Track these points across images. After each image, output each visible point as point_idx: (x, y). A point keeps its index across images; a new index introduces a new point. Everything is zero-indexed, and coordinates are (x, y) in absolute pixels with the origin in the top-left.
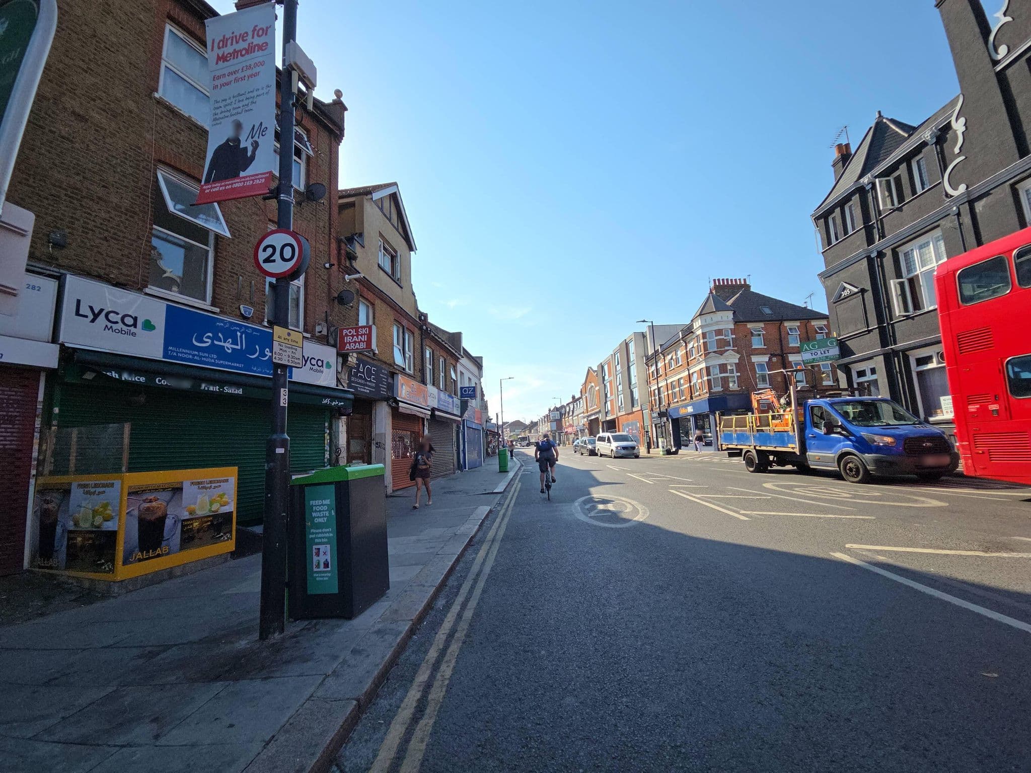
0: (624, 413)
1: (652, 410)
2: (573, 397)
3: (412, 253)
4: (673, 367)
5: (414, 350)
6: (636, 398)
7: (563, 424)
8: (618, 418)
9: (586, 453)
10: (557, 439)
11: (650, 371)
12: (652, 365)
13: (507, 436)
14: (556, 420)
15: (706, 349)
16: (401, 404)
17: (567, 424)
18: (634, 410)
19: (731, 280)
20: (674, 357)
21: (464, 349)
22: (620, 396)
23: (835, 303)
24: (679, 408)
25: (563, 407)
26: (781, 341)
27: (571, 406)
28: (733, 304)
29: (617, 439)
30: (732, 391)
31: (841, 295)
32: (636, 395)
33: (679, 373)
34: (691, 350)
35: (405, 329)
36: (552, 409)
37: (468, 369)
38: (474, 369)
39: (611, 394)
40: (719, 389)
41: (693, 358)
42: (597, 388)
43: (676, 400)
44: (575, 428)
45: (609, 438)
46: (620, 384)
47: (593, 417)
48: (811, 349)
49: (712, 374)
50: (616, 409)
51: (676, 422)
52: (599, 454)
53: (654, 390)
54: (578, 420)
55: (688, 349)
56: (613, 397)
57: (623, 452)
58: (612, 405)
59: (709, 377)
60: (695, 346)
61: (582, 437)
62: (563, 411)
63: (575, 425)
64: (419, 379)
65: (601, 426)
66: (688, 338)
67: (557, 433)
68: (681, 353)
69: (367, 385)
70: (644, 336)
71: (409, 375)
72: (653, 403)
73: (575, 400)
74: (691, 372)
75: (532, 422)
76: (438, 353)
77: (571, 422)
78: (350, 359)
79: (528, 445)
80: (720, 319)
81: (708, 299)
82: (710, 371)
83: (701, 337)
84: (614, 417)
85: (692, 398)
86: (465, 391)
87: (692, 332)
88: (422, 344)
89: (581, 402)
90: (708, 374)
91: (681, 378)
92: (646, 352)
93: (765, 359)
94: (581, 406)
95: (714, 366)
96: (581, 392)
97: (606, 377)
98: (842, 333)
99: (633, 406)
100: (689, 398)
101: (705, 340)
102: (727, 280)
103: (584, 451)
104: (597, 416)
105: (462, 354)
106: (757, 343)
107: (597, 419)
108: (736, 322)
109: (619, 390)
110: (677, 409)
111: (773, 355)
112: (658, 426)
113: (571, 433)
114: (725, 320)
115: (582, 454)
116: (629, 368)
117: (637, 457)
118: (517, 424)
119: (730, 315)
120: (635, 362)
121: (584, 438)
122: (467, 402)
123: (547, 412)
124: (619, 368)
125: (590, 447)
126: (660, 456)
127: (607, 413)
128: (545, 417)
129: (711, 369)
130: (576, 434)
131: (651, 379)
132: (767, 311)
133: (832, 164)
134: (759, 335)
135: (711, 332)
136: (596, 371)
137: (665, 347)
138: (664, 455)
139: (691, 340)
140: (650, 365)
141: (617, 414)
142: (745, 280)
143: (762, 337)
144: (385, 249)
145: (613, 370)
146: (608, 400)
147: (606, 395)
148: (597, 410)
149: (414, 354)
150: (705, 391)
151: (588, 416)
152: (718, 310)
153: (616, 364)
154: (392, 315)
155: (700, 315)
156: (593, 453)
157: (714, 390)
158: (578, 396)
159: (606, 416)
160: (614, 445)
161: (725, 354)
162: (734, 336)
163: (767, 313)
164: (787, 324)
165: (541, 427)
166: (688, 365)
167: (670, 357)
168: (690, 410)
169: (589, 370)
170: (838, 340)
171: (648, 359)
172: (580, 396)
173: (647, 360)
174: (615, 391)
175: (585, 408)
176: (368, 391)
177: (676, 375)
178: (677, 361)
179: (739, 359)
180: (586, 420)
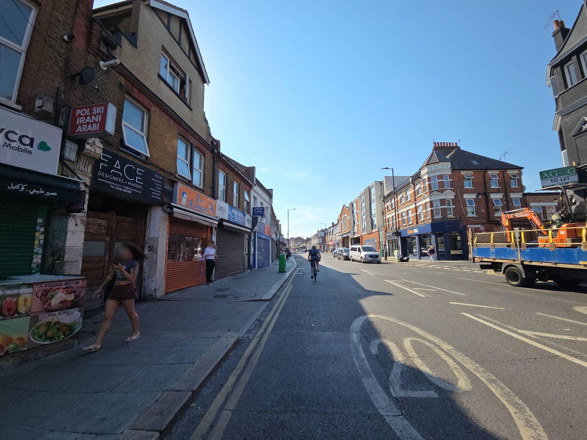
0: (366, 233)
1: (386, 231)
2: (333, 224)
3: (206, 85)
4: (403, 202)
5: (204, 168)
6: (375, 224)
7: (326, 240)
8: (362, 236)
9: (342, 258)
10: (322, 248)
11: (386, 206)
12: (387, 202)
13: (292, 245)
14: (322, 237)
15: (430, 188)
16: (175, 210)
17: (329, 239)
18: (373, 231)
19: (447, 143)
20: (404, 196)
21: (256, 179)
22: (363, 222)
23: (574, 136)
24: (407, 230)
25: (326, 229)
26: (485, 183)
27: (332, 229)
28: (450, 158)
29: (365, 249)
30: (449, 218)
31: (582, 128)
32: (375, 223)
33: (408, 206)
34: (418, 190)
35: (193, 147)
36: (319, 231)
37: (259, 195)
38: (267, 198)
39: (358, 221)
40: (440, 216)
41: (420, 195)
42: (349, 218)
43: (405, 225)
44: (333, 242)
45: (359, 249)
46: (364, 215)
47: (345, 236)
48: (551, 177)
49: (434, 206)
50: (361, 230)
51: (404, 240)
52: (352, 259)
53: (388, 218)
54: (336, 237)
55: (416, 190)
56: (359, 223)
57: (370, 259)
58: (358, 228)
59: (432, 209)
60: (421, 187)
61: (338, 248)
62: (326, 232)
63: (333, 240)
64: (209, 193)
65: (350, 241)
66: (416, 182)
67: (322, 245)
68: (410, 192)
69: (127, 185)
70: (381, 183)
71: (197, 188)
72: (387, 227)
73: (334, 225)
74: (417, 205)
75: (307, 238)
76: (232, 177)
77: (331, 238)
78: (88, 147)
79: (306, 251)
80: (441, 168)
81: (432, 154)
82: (433, 204)
83: (427, 180)
84: (359, 235)
85: (417, 223)
86: (256, 210)
87: (420, 177)
88: (213, 166)
89: (338, 226)
90: (431, 206)
91: (409, 210)
92: (383, 194)
93: (474, 196)
94: (338, 229)
95: (436, 201)
96: (338, 220)
97: (355, 211)
98: (582, 162)
99: (372, 229)
100: (415, 223)
101: (430, 182)
102: (444, 143)
103: (341, 257)
104: (348, 235)
105: (255, 183)
106: (467, 185)
107: (348, 236)
108: (453, 170)
109: (363, 219)
110: (406, 231)
111: (479, 194)
112: (390, 241)
113: (331, 245)
114: (445, 168)
115: (339, 259)
116: (370, 204)
117: (379, 262)
118: (299, 239)
119: (449, 164)
120: (375, 200)
121: (339, 249)
122: (257, 218)
123: (317, 233)
124: (363, 204)
125: (345, 254)
126: (395, 262)
127: (354, 233)
128: (315, 235)
129: (434, 202)
130: (334, 246)
131: (387, 211)
132: (475, 163)
133: (552, 34)
134: (469, 179)
135: (434, 177)
136: (348, 207)
137: (397, 189)
138: (398, 262)
139: (419, 183)
140: (386, 201)
141: (361, 234)
142: (456, 143)
143: (471, 181)
144: (171, 67)
145: (359, 205)
146: (355, 225)
147: (354, 222)
148: (348, 231)
149: (204, 171)
150: (429, 218)
151: (342, 235)
152: (440, 161)
153: (362, 202)
154: (175, 129)
155: (427, 165)
156: (347, 258)
157: (436, 217)
158: (336, 223)
159: (354, 235)
160: (363, 254)
161: (445, 192)
162: (451, 180)
163: (475, 164)
164: (489, 172)
165: (313, 241)
166: (415, 200)
167: (401, 195)
168: (416, 231)
169: (343, 206)
170: (577, 169)
171: (385, 198)
172: (337, 223)
173: (383, 198)
174: (360, 219)
175: (341, 230)
176: (130, 192)
177: (405, 208)
178: (407, 198)
179: (455, 196)
180: (340, 237)
